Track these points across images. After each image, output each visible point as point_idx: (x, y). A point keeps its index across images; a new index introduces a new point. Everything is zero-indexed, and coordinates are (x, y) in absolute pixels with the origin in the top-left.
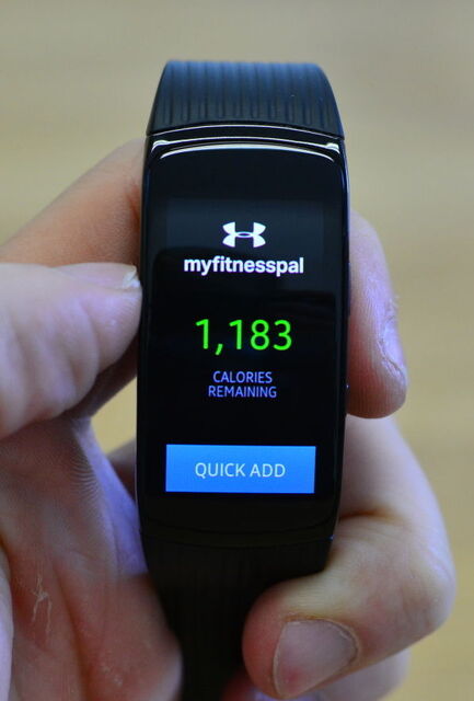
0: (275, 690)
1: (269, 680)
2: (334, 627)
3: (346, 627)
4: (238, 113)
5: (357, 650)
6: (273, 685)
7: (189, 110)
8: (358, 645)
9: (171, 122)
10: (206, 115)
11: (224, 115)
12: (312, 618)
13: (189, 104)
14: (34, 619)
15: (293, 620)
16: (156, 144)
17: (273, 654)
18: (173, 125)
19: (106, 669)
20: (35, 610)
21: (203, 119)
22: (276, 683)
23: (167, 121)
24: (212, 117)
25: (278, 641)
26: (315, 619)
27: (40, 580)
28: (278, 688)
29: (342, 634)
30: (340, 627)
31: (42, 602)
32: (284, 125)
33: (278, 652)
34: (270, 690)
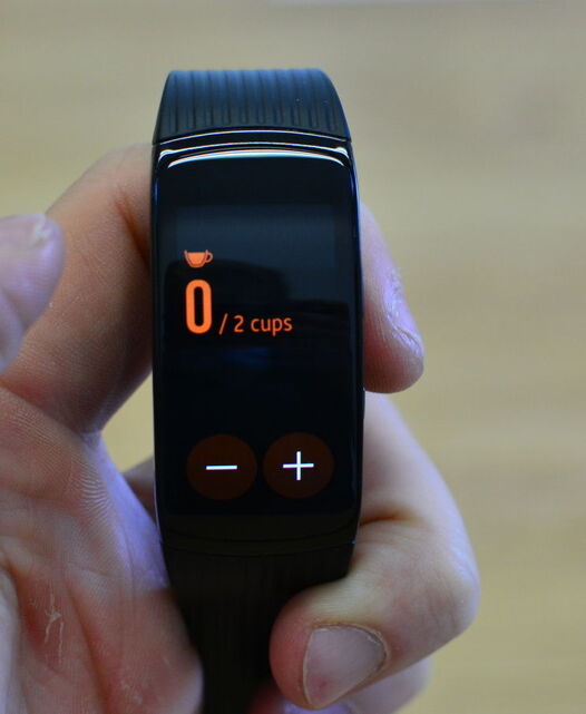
0: (306, 699)
1: (299, 689)
2: (361, 632)
3: (373, 632)
4: (244, 120)
5: (385, 654)
6: (303, 694)
7: (195, 118)
8: (386, 649)
9: (177, 130)
10: (212, 122)
11: (230, 121)
12: (339, 624)
13: (194, 112)
14: (46, 640)
15: (320, 627)
16: (163, 154)
17: (302, 662)
18: (179, 133)
19: (125, 686)
20: (47, 631)
21: (209, 125)
22: (307, 691)
23: (173, 129)
24: (218, 124)
25: (305, 648)
26: (342, 625)
27: (52, 601)
28: (308, 697)
29: (369, 638)
30: (367, 632)
31: (54, 623)
32: (291, 130)
33: (306, 660)
34: (302, 702)
